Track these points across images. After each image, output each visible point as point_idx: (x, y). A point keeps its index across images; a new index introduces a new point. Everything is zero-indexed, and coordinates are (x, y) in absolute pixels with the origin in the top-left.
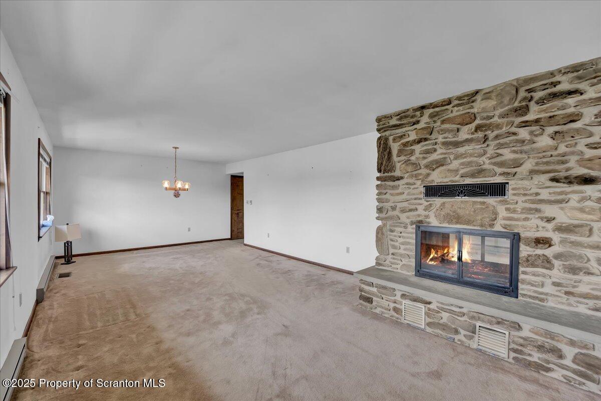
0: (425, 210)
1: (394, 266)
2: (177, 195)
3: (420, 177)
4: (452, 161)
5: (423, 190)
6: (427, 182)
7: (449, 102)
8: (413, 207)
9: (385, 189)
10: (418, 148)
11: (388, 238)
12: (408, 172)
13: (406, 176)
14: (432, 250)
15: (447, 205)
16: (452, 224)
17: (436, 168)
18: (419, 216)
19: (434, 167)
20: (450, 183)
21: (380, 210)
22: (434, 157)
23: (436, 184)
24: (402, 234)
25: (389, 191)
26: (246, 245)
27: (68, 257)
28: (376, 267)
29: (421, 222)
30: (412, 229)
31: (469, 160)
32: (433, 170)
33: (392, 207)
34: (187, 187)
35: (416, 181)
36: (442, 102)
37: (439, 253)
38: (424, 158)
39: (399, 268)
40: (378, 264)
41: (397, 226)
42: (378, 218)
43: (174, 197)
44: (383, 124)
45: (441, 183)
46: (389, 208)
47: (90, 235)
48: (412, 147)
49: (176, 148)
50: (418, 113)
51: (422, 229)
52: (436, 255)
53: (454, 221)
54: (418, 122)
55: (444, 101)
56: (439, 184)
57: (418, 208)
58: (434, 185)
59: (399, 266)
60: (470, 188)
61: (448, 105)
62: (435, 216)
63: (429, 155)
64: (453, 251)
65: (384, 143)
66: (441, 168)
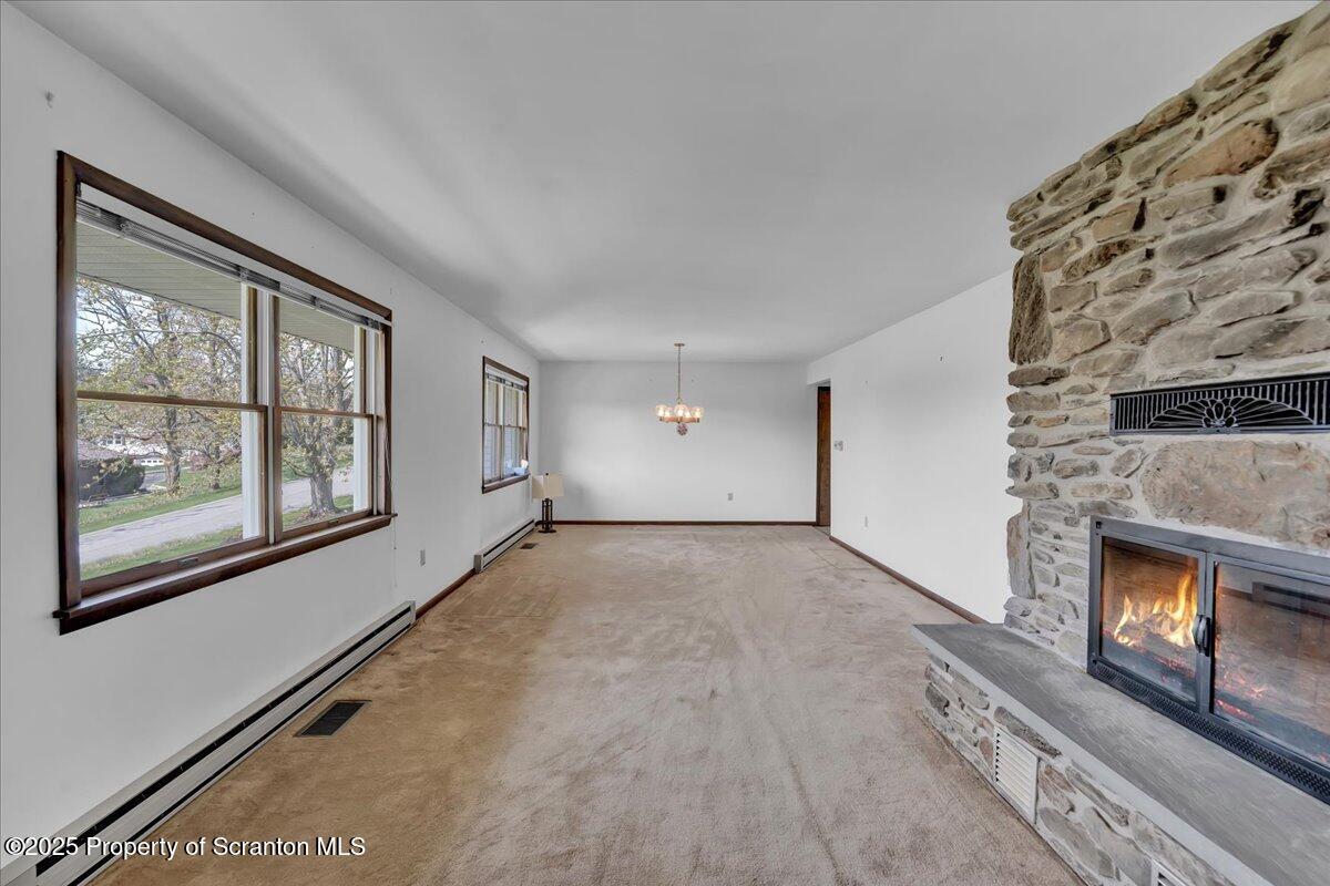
0: (1116, 471)
1: (1044, 633)
2: (683, 431)
3: (1105, 369)
4: (1200, 305)
5: (1108, 406)
6: (1123, 383)
7: (1189, 106)
8: (1083, 461)
9: (1028, 408)
10: (1105, 277)
11: (1031, 550)
12: (1076, 355)
13: (1073, 365)
14: (1127, 600)
15: (1172, 458)
16: (1191, 522)
17: (1149, 335)
18: (1100, 488)
19: (1143, 330)
20: (1183, 383)
21: (1014, 467)
22: (1148, 297)
23: (1147, 387)
24: (1064, 542)
25: (1037, 414)
26: (832, 539)
27: (547, 524)
28: (1005, 627)
29: (1101, 507)
30: (1084, 529)
31: (1246, 294)
32: (1144, 342)
33: (1040, 459)
34: (698, 415)
35: (1097, 382)
36: (1163, 113)
37: (1141, 612)
38: (1117, 306)
39: (1057, 642)
40: (1010, 620)
41: (1050, 516)
42: (1011, 491)
43: (677, 434)
44: (1027, 222)
45: (1158, 382)
46: (1035, 466)
47: (579, 493)
48: (1091, 278)
49: (679, 345)
50: (1102, 169)
51: (1105, 531)
52: (1134, 618)
53: (1198, 510)
54: (1106, 195)
55: (1169, 109)
56: (1155, 387)
57: (1100, 463)
58: (1139, 389)
59: (1055, 637)
60: (1246, 397)
61: (1188, 114)
62: (1144, 492)
63: (1132, 295)
64: (1174, 611)
65: (1024, 276)
66: (1166, 333)
